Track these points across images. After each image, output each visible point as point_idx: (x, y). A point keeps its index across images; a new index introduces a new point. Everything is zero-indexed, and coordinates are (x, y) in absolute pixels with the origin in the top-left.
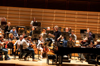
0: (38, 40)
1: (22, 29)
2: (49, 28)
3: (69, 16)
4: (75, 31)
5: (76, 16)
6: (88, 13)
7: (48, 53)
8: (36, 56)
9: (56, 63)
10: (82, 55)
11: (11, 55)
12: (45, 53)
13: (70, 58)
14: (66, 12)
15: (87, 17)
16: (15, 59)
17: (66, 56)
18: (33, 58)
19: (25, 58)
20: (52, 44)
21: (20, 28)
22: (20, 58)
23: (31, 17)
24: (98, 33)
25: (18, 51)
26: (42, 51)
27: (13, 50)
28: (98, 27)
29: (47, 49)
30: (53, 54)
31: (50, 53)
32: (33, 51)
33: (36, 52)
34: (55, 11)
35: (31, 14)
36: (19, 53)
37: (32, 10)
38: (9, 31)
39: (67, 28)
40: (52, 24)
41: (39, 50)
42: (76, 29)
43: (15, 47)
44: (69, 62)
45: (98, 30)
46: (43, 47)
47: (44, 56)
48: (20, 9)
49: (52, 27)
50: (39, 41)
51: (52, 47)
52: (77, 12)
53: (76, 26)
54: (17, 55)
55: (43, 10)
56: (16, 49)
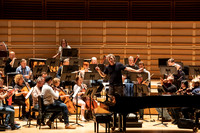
0: (73, 84)
1: (41, 63)
2: (94, 59)
3: (134, 31)
4: (149, 63)
5: (149, 32)
6: (172, 24)
7: (96, 110)
8: (72, 118)
9: (113, 129)
10: (165, 111)
11: (20, 118)
12: (90, 111)
13: (142, 118)
14: (127, 24)
15: (171, 32)
16: (29, 126)
17: (132, 115)
18: (67, 122)
19: (49, 124)
20: (104, 91)
21: (35, 63)
22: (39, 123)
23: (57, 39)
24: (194, 64)
25: (35, 110)
26: (83, 108)
27: (24, 109)
28: (194, 53)
29: (92, 103)
30: (107, 112)
31: (100, 110)
32: (64, 108)
33: (72, 110)
34: (105, 24)
35: (57, 32)
36: (37, 114)
37: (58, 23)
38: (14, 70)
39: (131, 58)
40: (101, 52)
41: (77, 106)
42: (149, 58)
43: (28, 102)
44: (140, 125)
45: (194, 58)
46: (84, 99)
47: (88, 117)
48: (34, 23)
49: (101, 57)
50: (76, 86)
51: (103, 99)
52: (149, 24)
53: (149, 52)
54: (33, 117)
55: (81, 23)
56: (31, 105)
